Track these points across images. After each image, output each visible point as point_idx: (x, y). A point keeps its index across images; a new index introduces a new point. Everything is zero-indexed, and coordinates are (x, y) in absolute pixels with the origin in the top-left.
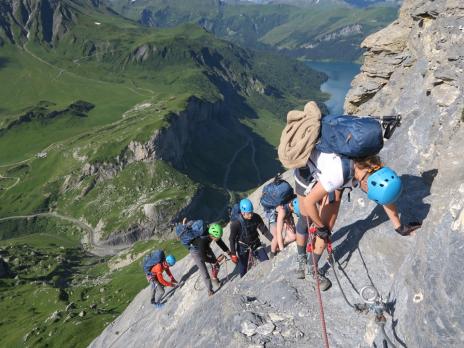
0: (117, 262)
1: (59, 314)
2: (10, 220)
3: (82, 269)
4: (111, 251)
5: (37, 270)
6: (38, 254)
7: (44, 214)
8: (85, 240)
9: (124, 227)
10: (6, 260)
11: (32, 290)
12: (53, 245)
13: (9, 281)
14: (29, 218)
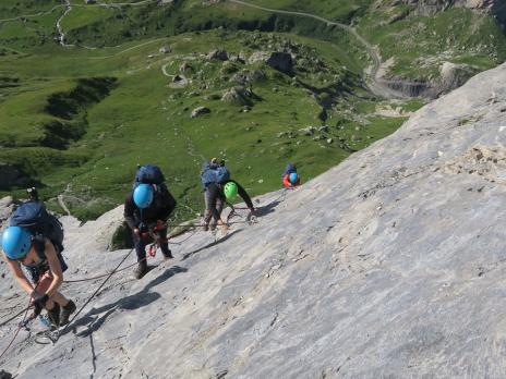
0: (385, 108)
1: (312, 130)
2: (313, 19)
3: (351, 98)
4: (387, 93)
5: (314, 79)
6: (321, 64)
7: (344, 26)
8: (368, 71)
9: (411, 76)
10: (293, 56)
11: (302, 96)
12: (337, 61)
13: (287, 78)
14: (329, 23)
